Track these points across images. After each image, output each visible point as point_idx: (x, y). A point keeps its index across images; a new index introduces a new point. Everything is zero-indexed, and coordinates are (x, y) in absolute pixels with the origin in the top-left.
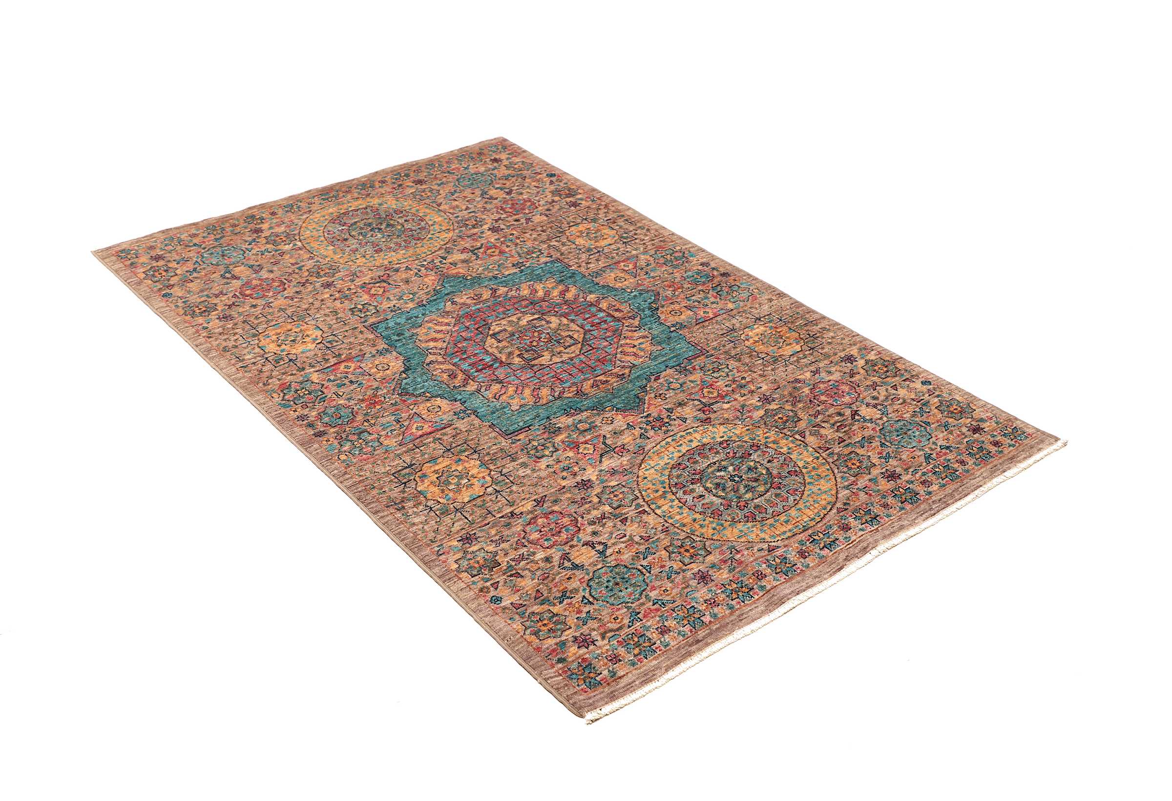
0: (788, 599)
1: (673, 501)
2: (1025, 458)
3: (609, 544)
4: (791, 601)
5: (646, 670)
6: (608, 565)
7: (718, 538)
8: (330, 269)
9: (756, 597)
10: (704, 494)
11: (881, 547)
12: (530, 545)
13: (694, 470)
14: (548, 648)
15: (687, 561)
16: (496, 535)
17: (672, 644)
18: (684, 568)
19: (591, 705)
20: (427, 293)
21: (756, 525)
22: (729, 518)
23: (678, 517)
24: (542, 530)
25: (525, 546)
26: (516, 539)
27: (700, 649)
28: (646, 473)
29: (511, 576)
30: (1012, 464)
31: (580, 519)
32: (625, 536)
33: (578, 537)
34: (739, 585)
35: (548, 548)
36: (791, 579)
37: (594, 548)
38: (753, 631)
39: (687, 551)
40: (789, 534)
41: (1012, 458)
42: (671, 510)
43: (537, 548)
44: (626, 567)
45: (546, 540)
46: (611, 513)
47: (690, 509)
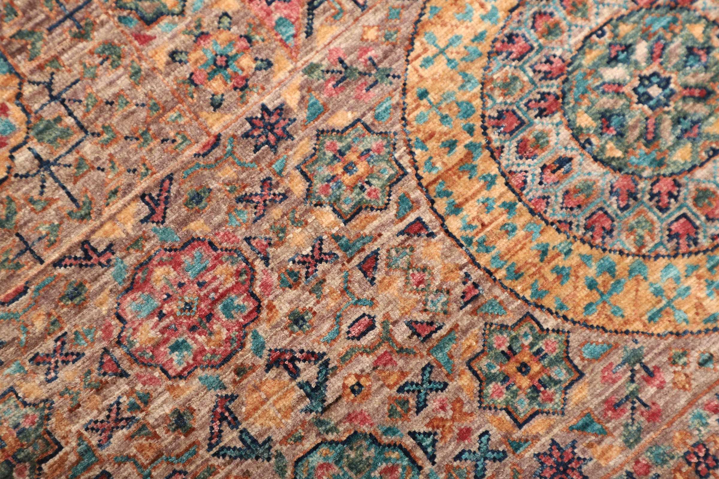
1: (490, 182)
3: (333, 357)
6: (330, 437)
7: (602, 322)
10: (569, 154)
12: (137, 369)
13: (548, 61)
15: (522, 405)
16: (47, 333)
18: (517, 434)
21: (696, 267)
22: (631, 247)
23: (502, 245)
24: (166, 309)
25: (124, 374)
26: (98, 347)
28: (425, 73)
31: (259, 265)
32: (371, 327)
33: (256, 336)
35: (180, 376)
37: (294, 373)
39: (524, 369)
42: (486, 219)
43: (152, 380)
44: (374, 440)
45: (176, 347)
46: (336, 238)
47: (532, 212)
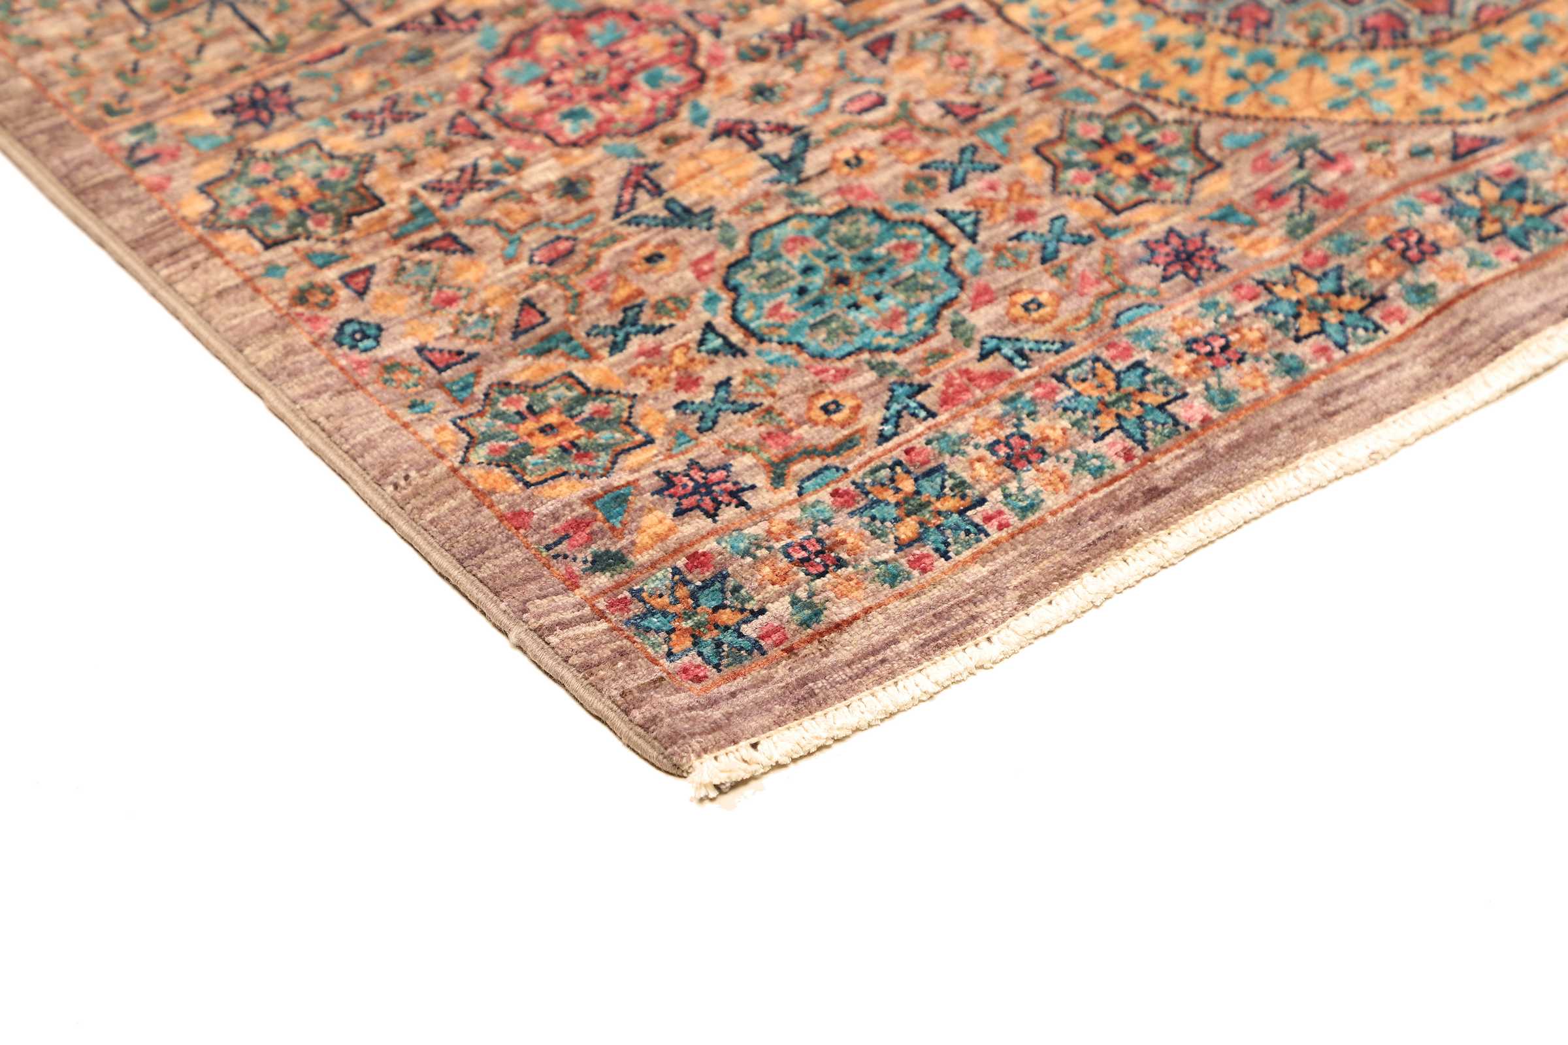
0: (1526, 335)
3: (818, 131)
4: (1533, 343)
5: (940, 600)
6: (808, 209)
7: (1254, 110)
9: (1396, 328)
12: (506, 133)
14: (555, 516)
15: (1122, 194)
16: (371, 92)
17: (1051, 501)
18: (1111, 220)
19: (716, 727)
21: (1407, 60)
22: (1300, 36)
23: (1093, 34)
24: (556, 77)
25: (485, 137)
26: (450, 111)
27: (1158, 524)
29: (425, 246)
31: (705, 38)
32: (881, 102)
33: (696, 106)
34: (1329, 285)
35: (575, 144)
36: (1540, 260)
37: (755, 144)
38: (1375, 458)
39: (1125, 158)
40: (1538, 92)
43: (529, 146)
44: (879, 216)
45: (572, 115)
46: (829, 18)
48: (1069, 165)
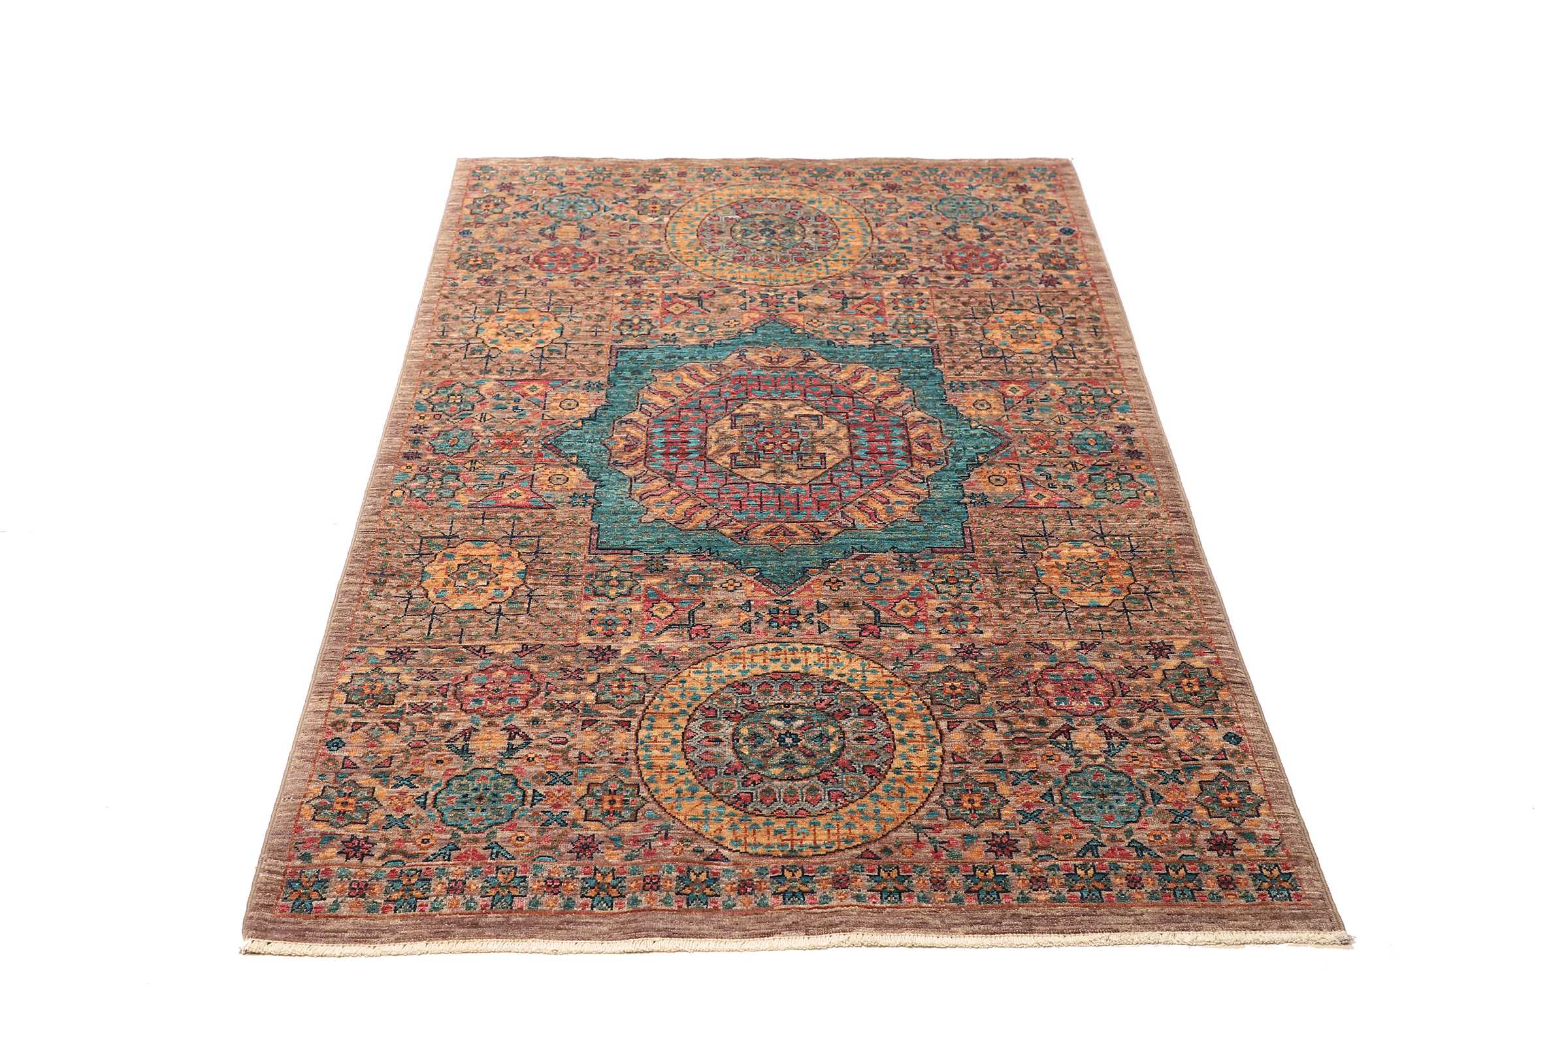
0: (647, 936)
1: (677, 727)
2: (1244, 928)
3: (534, 743)
4: (650, 940)
5: (375, 925)
6: (499, 769)
7: (668, 807)
8: (660, 263)
9: (615, 910)
10: (724, 739)
11: (854, 937)
12: (452, 698)
13: (752, 702)
14: (308, 834)
15: (595, 814)
16: (434, 665)
17: (445, 910)
18: (581, 822)
19: (266, 930)
20: (726, 333)
21: (736, 816)
22: (713, 789)
23: (656, 753)
24: (487, 686)
25: (445, 696)
26: (446, 682)
27: (465, 937)
28: (692, 675)
29: (387, 724)
30: (1210, 926)
31: (542, 694)
32: (563, 743)
33: (511, 716)
34: (615, 882)
35: (466, 711)
36: (688, 911)
37: (511, 738)
38: (556, 952)
39: (612, 802)
40: (760, 850)
41: (1221, 917)
42: (659, 739)
43: (453, 705)
44: (516, 782)
45: (476, 701)
46: (586, 705)
47: (683, 749)
48: (593, 795)
